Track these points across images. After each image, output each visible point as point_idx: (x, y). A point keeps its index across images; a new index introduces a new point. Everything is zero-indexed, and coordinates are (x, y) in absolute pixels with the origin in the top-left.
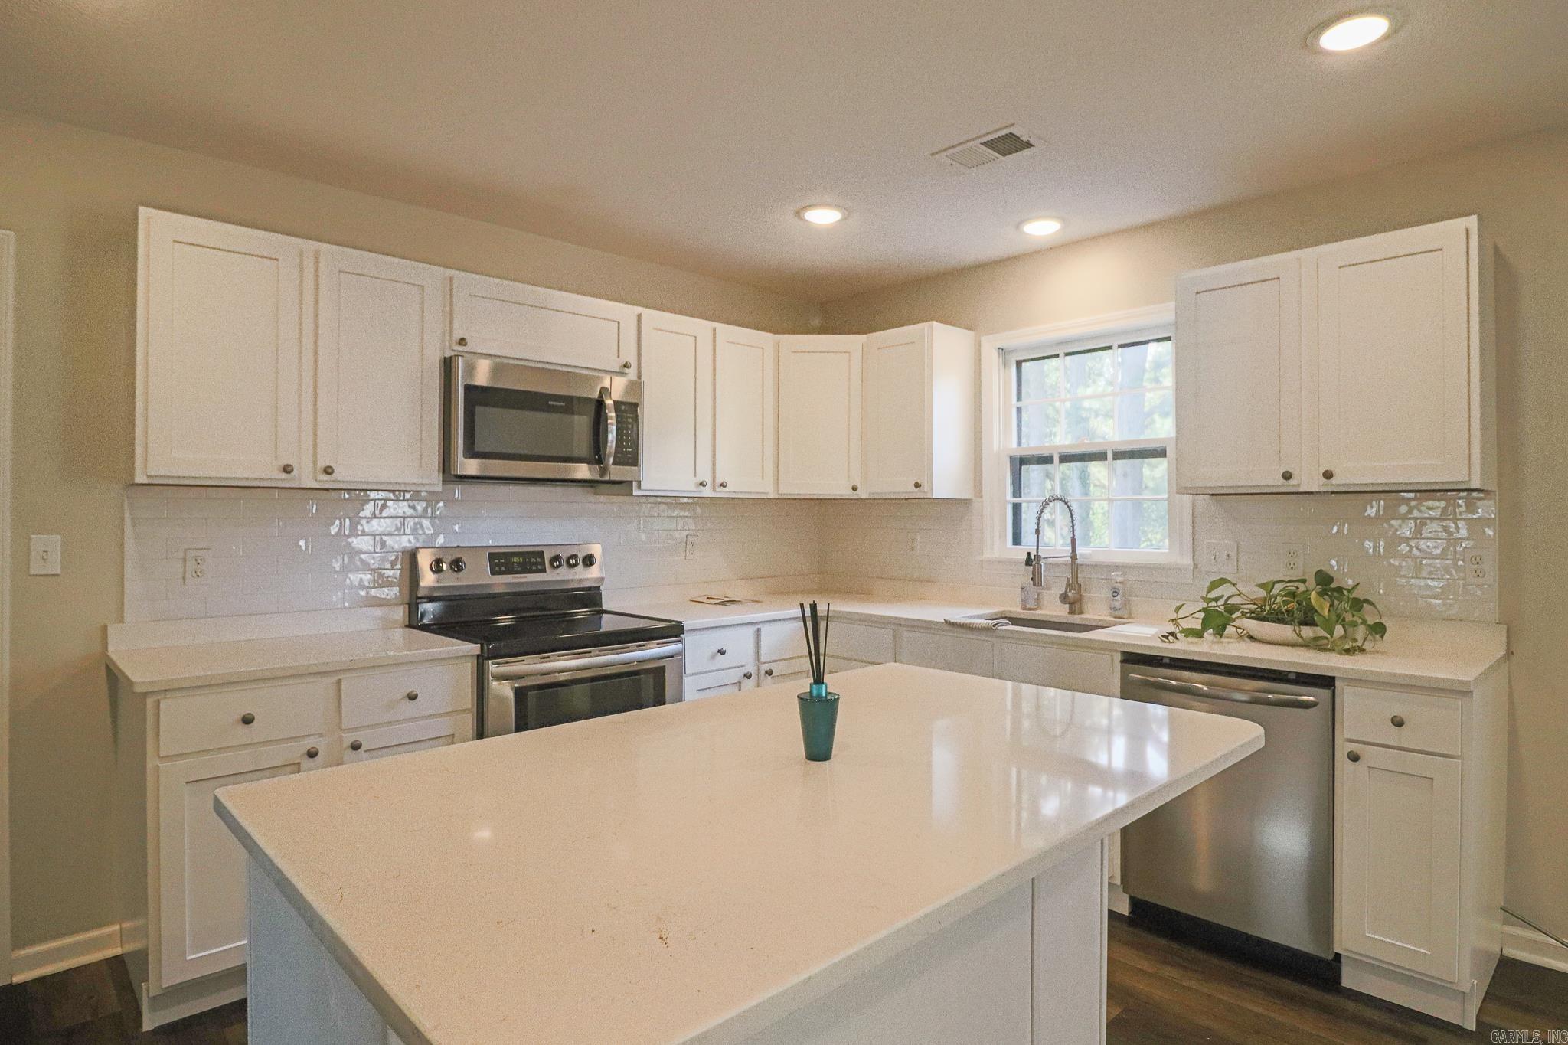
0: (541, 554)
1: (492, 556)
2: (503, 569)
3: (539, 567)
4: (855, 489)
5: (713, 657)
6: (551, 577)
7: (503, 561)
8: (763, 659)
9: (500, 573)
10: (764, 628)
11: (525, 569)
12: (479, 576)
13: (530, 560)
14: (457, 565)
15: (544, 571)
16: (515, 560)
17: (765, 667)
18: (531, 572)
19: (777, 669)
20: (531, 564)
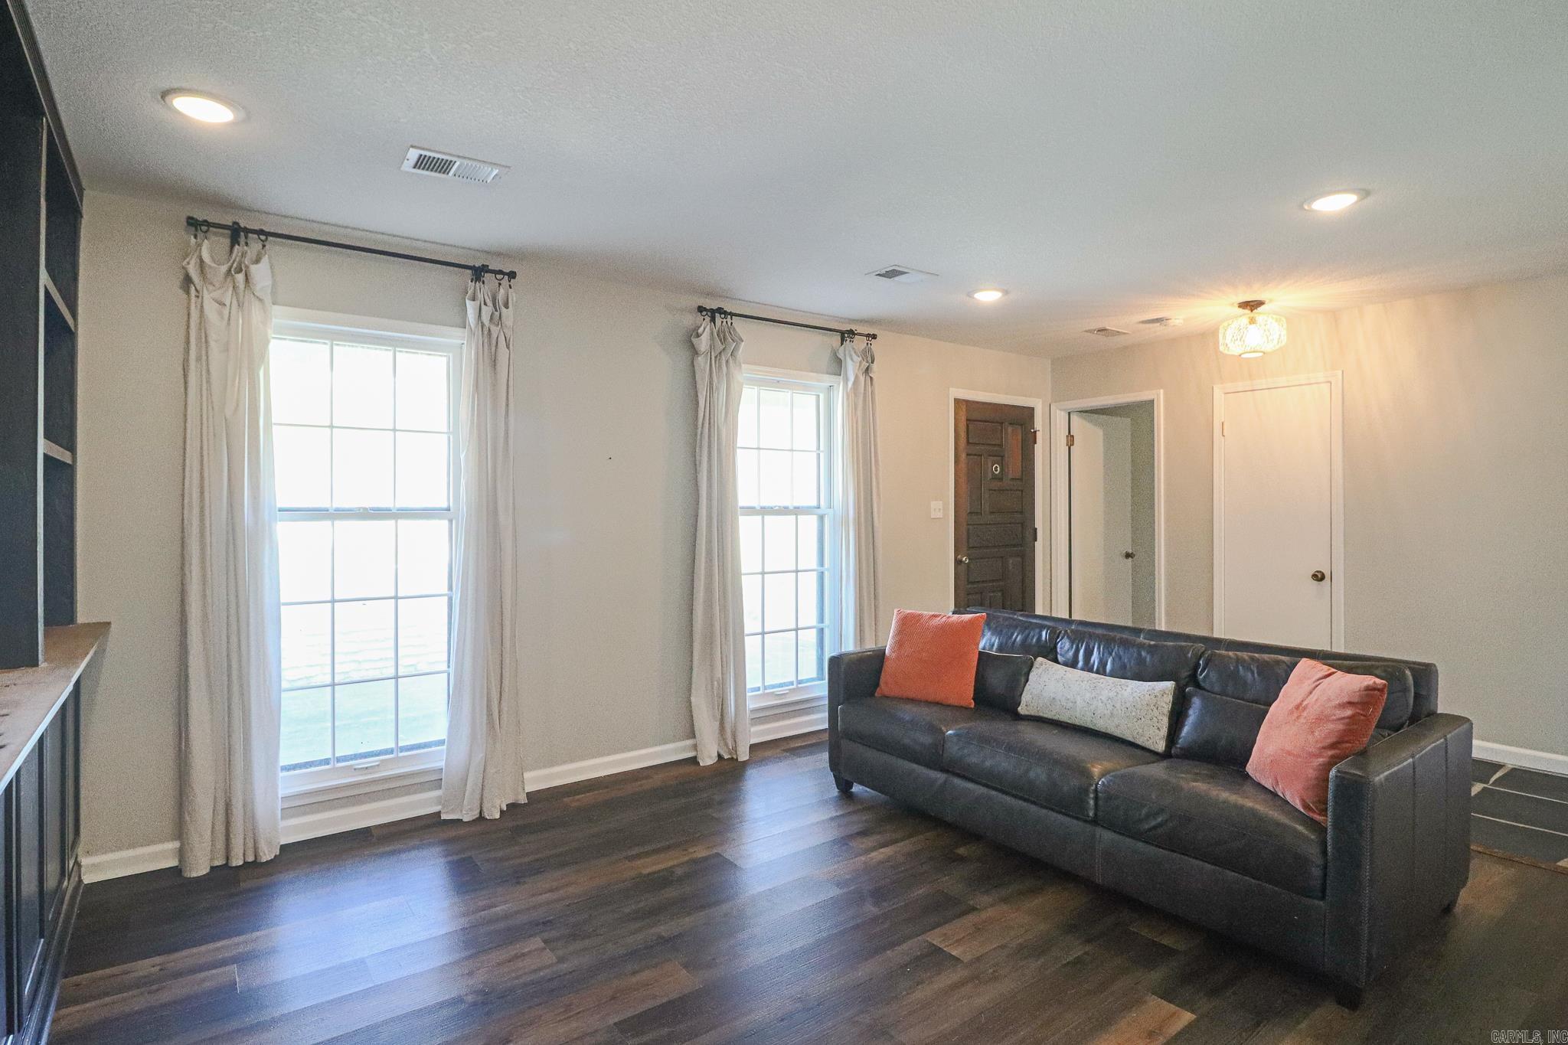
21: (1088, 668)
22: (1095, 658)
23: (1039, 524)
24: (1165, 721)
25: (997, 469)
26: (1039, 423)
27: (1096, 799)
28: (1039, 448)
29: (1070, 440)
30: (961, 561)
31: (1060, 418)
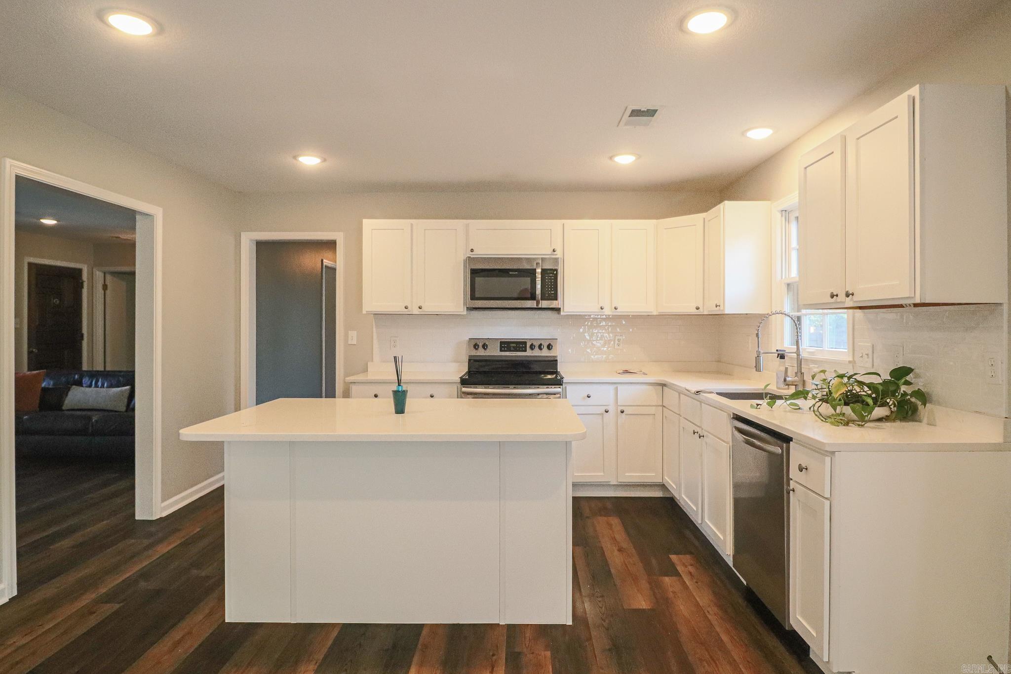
0: (525, 343)
1: (501, 343)
2: (506, 349)
3: (524, 349)
4: (698, 308)
5: (584, 398)
6: (529, 353)
7: (506, 345)
8: (619, 404)
9: (505, 351)
10: (620, 387)
11: (516, 350)
12: (494, 352)
13: (520, 345)
14: (485, 347)
15: (525, 351)
16: (512, 345)
17: (620, 408)
18: (520, 351)
19: (628, 410)
20: (519, 347)
21: (96, 386)
22: (100, 384)
23: (85, 330)
24: (126, 400)
25: (56, 301)
26: (85, 276)
27: (92, 426)
28: (85, 292)
29: (105, 287)
30: (32, 351)
31: (99, 275)
